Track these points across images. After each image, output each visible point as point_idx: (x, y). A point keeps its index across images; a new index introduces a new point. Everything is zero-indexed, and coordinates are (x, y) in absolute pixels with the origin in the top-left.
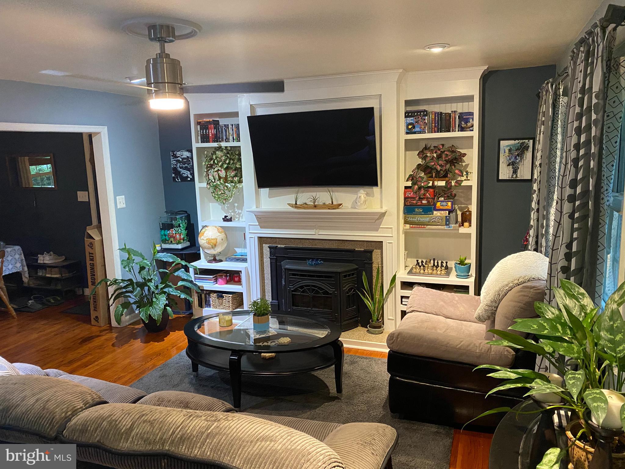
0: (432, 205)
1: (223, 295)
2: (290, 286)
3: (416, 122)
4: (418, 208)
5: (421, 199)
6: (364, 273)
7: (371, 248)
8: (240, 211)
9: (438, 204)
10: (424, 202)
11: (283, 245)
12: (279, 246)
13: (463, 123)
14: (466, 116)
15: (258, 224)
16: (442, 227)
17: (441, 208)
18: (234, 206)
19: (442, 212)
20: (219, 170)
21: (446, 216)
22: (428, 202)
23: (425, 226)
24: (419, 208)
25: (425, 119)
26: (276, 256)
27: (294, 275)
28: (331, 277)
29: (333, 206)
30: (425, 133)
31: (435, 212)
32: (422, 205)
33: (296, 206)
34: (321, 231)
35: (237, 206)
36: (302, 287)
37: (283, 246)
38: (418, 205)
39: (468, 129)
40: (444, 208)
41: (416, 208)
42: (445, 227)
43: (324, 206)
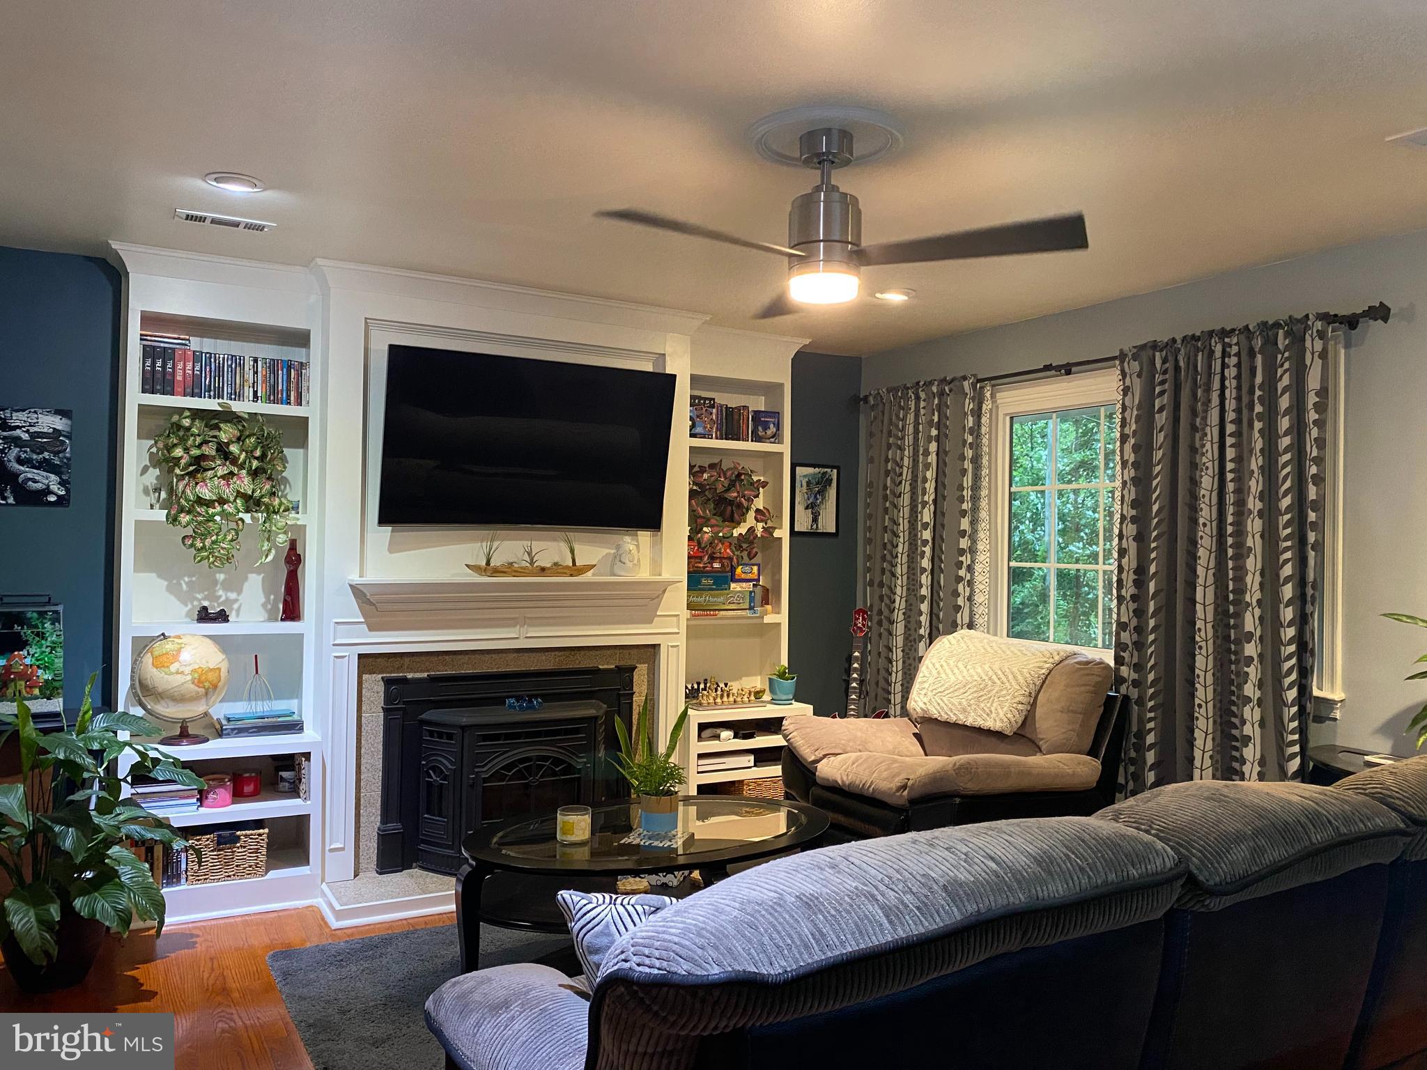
0: (728, 572)
1: (238, 833)
2: (476, 770)
3: (698, 417)
4: (705, 577)
5: (712, 558)
6: (617, 719)
7: (629, 663)
8: (233, 596)
9: (739, 570)
10: (716, 565)
11: (421, 671)
12: (410, 676)
13: (760, 428)
14: (765, 417)
15: (363, 620)
16: (743, 613)
17: (743, 576)
18: (216, 582)
19: (744, 585)
20: (232, 474)
21: (751, 592)
22: (723, 565)
23: (717, 612)
24: (708, 577)
25: (711, 414)
26: (404, 703)
27: (485, 738)
28: (577, 731)
29: (576, 570)
30: (712, 438)
31: (733, 585)
32: (714, 571)
33: (488, 568)
34: (530, 629)
35: (224, 581)
36: (508, 767)
37: (425, 675)
38: (707, 572)
39: (768, 441)
40: (748, 577)
41: (702, 577)
42: (748, 613)
43: (557, 569)
